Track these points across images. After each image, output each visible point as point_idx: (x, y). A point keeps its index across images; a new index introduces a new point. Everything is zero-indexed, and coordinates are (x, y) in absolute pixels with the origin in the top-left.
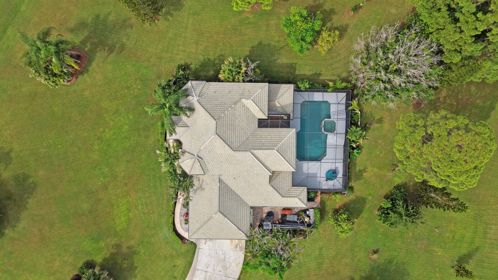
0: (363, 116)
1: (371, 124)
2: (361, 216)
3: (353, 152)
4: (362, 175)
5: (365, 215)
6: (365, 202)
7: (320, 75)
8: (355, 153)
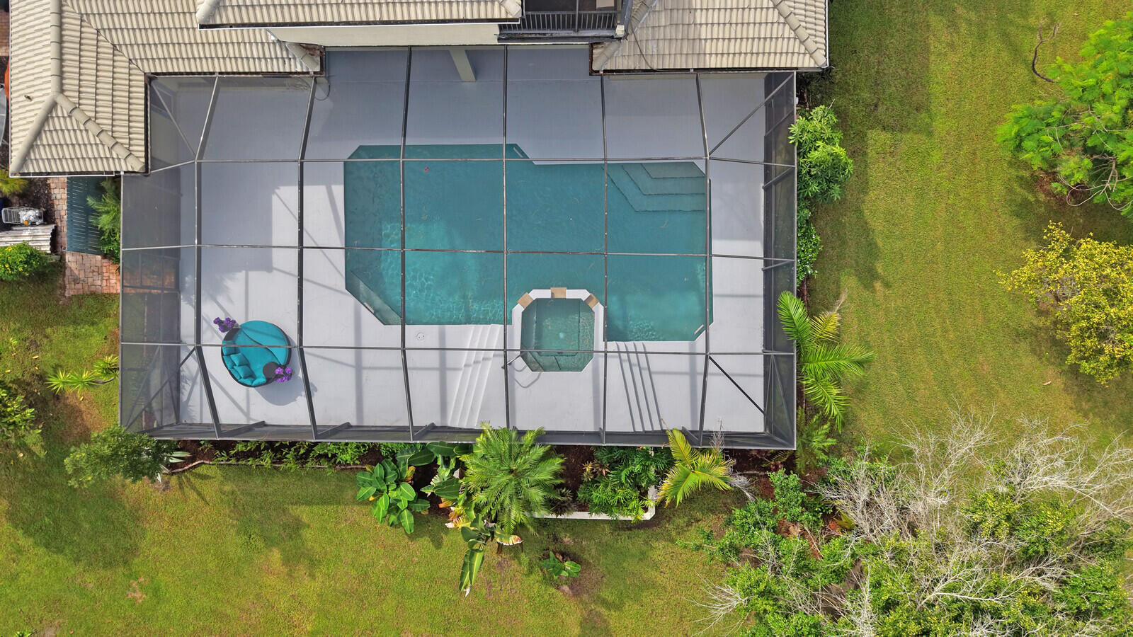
0: (624, 541)
1: (576, 586)
2: (25, 542)
3: (399, 482)
4: (270, 542)
5: (32, 568)
6: (109, 565)
7: (868, 277)
8: (393, 494)
